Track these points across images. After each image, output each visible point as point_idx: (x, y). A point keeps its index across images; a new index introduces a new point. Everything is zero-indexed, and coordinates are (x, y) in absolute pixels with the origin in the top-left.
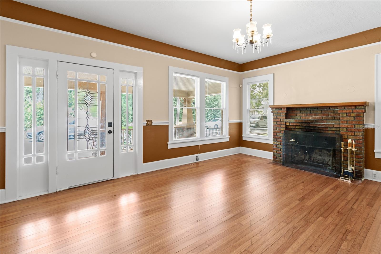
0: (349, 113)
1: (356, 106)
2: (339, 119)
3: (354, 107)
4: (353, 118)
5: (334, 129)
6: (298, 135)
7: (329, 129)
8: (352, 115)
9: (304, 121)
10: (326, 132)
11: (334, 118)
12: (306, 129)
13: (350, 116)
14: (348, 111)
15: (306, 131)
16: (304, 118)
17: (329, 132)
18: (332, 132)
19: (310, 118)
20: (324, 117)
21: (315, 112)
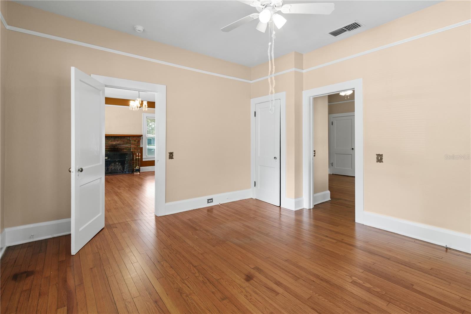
0: (136, 140)
1: (138, 137)
2: (130, 143)
3: (137, 137)
4: (136, 143)
5: (127, 149)
6: (108, 154)
7: (125, 149)
8: (137, 141)
9: (112, 145)
10: (123, 151)
11: (127, 143)
12: (112, 150)
13: (136, 142)
14: (135, 139)
15: (112, 151)
16: (110, 143)
17: (125, 151)
18: (127, 151)
19: (114, 143)
20: (122, 142)
21: (117, 139)
